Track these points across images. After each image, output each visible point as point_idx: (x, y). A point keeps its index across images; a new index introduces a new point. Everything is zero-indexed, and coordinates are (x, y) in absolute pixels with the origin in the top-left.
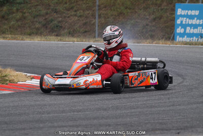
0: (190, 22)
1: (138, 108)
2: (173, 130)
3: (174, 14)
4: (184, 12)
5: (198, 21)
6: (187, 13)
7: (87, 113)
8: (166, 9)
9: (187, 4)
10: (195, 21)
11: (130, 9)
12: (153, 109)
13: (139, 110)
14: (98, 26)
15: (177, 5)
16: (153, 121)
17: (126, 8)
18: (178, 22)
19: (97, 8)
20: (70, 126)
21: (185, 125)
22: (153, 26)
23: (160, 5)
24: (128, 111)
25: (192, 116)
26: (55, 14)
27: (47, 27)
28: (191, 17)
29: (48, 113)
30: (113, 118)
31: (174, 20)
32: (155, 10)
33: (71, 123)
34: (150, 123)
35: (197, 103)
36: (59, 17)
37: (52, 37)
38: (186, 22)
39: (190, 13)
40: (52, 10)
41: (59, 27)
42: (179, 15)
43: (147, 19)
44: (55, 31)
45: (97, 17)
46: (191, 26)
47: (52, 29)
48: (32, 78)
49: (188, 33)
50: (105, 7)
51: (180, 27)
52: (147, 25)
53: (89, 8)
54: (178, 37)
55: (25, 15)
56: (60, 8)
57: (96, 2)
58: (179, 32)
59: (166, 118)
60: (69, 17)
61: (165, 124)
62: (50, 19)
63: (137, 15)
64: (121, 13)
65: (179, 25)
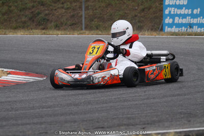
0: (179, 12)
1: (110, 102)
3: (162, 4)
4: (172, 2)
5: (187, 10)
6: (175, 3)
7: (57, 109)
10: (184, 11)
14: (85, 18)
16: (121, 116)
18: (167, 12)
20: (34, 123)
22: (142, 17)
24: (99, 106)
25: (162, 110)
26: (42, 7)
27: (33, 20)
28: (180, 7)
29: (16, 110)
30: (81, 114)
31: (162, 10)
33: (36, 120)
34: (118, 118)
35: (173, 96)
36: (45, 10)
37: (37, 31)
38: (174, 12)
39: (178, 2)
40: (39, 3)
41: (45, 20)
42: (167, 5)
43: (136, 9)
44: (42, 24)
45: (83, 9)
46: (180, 16)
47: (39, 22)
48: (8, 74)
49: (176, 23)
51: (168, 17)
52: (136, 16)
54: (166, 27)
55: (11, 9)
58: (168, 22)
59: (136, 113)
60: (55, 10)
61: (133, 119)
62: (36, 12)
63: (125, 5)
64: (109, 5)
65: (167, 15)
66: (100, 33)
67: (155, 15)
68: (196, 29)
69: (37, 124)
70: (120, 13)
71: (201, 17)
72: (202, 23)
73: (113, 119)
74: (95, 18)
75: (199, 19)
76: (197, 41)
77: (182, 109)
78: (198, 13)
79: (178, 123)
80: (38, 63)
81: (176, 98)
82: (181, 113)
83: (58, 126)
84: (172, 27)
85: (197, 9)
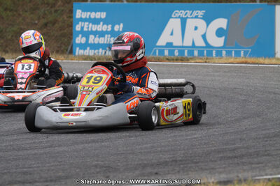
0: (94, 28)
2: (39, 182)
3: (71, 17)
4: (85, 15)
5: (105, 26)
6: (90, 16)
8: (62, 11)
9: (89, 2)
10: (101, 27)
11: (11, 10)
15: (75, 5)
16: (14, 170)
17: (6, 9)
18: (78, 28)
23: (54, 5)
28: (96, 21)
31: (71, 26)
32: (47, 12)
34: (10, 173)
35: (86, 143)
38: (88, 28)
39: (93, 15)
42: (78, 19)
43: (36, 24)
46: (95, 33)
49: (91, 44)
51: (80, 36)
54: (78, 49)
58: (79, 42)
61: (30, 174)
63: (21, 19)
65: (79, 33)
67: (62, 32)
70: (13, 29)
73: (3, 173)
77: (97, 161)
78: (121, 30)
81: (90, 145)
82: (96, 166)
84: (85, 49)
85: (119, 24)
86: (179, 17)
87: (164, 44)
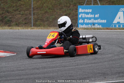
0: (87, 16)
3: (77, 12)
4: (83, 11)
5: (91, 15)
7: (27, 71)
8: (73, 9)
9: (84, 5)
10: (90, 16)
11: (51, 9)
12: (66, 68)
13: (58, 68)
14: (33, 20)
15: (79, 6)
16: (65, 75)
17: (49, 9)
18: (80, 16)
19: (32, 9)
21: (85, 77)
23: (69, 7)
24: (51, 69)
25: (88, 71)
26: (7, 13)
27: (3, 21)
28: (87, 13)
29: (4, 72)
30: (42, 74)
31: (77, 15)
32: (66, 10)
33: (17, 78)
34: (64, 76)
35: (92, 64)
36: (10, 15)
37: (6, 27)
38: (84, 16)
39: (86, 11)
40: (6, 11)
41: (10, 21)
42: (80, 12)
44: (8, 24)
45: (32, 14)
46: (87, 18)
47: (6, 22)
49: (86, 23)
50: (37, 9)
51: (81, 19)
53: (27, 10)
54: (80, 25)
56: (10, 10)
57: (31, 6)
58: (80, 22)
59: (73, 73)
60: (16, 15)
61: (73, 76)
62: (5, 16)
63: (55, 13)
64: (46, 12)
65: (80, 18)
66: (43, 28)
67: (73, 18)
68: (97, 26)
69: (18, 79)
70: (53, 17)
71: (100, 19)
72: (100, 23)
73: (61, 76)
74: (38, 20)
75: (98, 20)
76: (99, 33)
77: (99, 71)
78: (98, 17)
79: (99, 78)
80: (10, 45)
81: (94, 64)
82: (99, 73)
83: (31, 81)
84: (83, 25)
85: (97, 15)
86: (123, 11)
87: (116, 22)
